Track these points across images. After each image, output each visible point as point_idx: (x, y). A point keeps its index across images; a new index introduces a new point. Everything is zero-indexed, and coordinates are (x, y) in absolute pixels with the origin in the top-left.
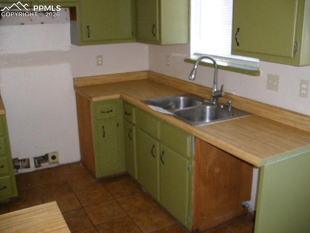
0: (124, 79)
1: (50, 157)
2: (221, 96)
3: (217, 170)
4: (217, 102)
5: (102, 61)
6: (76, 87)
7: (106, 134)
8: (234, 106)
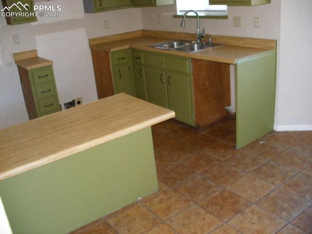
0: (126, 37)
1: (76, 103)
2: (203, 36)
3: (207, 83)
4: (200, 41)
5: (108, 24)
6: (91, 46)
7: (122, 76)
8: (213, 42)
